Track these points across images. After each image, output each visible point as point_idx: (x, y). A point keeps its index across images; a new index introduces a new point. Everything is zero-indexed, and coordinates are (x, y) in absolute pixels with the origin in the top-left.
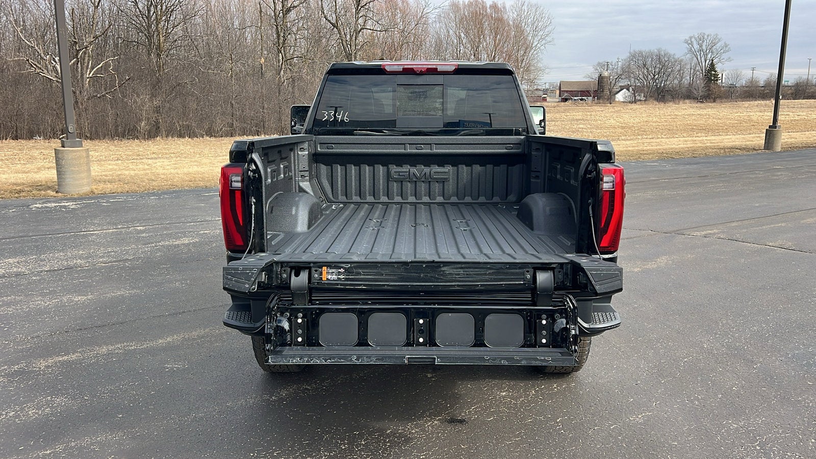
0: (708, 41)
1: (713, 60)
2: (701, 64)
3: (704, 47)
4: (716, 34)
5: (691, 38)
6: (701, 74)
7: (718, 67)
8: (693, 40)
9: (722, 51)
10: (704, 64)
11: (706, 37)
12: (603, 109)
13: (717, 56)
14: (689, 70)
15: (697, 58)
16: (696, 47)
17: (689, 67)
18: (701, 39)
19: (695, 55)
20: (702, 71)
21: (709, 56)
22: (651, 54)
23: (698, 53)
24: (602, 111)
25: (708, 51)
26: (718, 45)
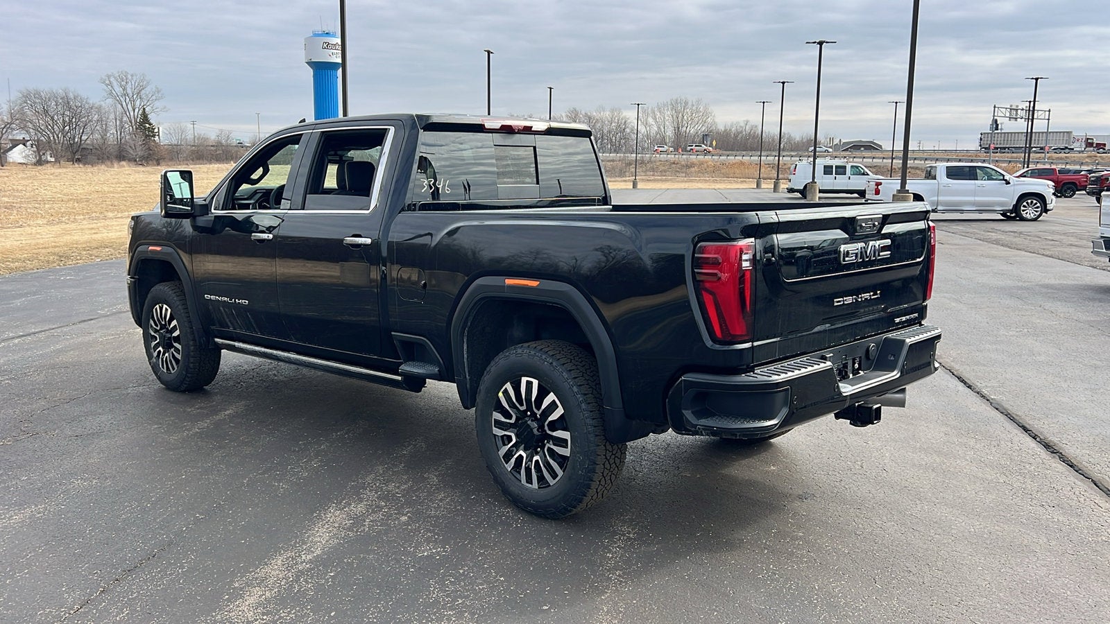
0: (133, 83)
1: (144, 109)
2: (128, 114)
3: (129, 91)
4: (143, 74)
5: (109, 77)
6: (131, 128)
7: (153, 118)
8: (112, 79)
9: (154, 97)
10: (132, 114)
11: (129, 77)
12: (7, 174)
13: (148, 104)
14: (114, 121)
15: (122, 105)
16: (119, 90)
17: (112, 116)
18: (123, 79)
19: (118, 101)
20: (131, 122)
21: (138, 103)
22: (55, 96)
23: (121, 98)
24: (7, 177)
25: (135, 96)
26: (148, 90)
